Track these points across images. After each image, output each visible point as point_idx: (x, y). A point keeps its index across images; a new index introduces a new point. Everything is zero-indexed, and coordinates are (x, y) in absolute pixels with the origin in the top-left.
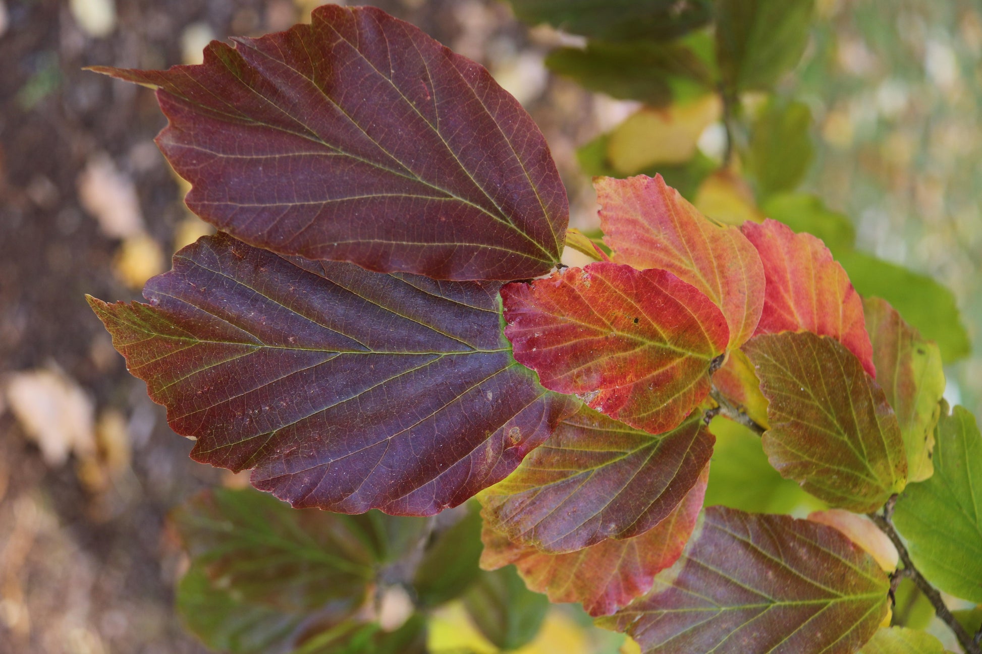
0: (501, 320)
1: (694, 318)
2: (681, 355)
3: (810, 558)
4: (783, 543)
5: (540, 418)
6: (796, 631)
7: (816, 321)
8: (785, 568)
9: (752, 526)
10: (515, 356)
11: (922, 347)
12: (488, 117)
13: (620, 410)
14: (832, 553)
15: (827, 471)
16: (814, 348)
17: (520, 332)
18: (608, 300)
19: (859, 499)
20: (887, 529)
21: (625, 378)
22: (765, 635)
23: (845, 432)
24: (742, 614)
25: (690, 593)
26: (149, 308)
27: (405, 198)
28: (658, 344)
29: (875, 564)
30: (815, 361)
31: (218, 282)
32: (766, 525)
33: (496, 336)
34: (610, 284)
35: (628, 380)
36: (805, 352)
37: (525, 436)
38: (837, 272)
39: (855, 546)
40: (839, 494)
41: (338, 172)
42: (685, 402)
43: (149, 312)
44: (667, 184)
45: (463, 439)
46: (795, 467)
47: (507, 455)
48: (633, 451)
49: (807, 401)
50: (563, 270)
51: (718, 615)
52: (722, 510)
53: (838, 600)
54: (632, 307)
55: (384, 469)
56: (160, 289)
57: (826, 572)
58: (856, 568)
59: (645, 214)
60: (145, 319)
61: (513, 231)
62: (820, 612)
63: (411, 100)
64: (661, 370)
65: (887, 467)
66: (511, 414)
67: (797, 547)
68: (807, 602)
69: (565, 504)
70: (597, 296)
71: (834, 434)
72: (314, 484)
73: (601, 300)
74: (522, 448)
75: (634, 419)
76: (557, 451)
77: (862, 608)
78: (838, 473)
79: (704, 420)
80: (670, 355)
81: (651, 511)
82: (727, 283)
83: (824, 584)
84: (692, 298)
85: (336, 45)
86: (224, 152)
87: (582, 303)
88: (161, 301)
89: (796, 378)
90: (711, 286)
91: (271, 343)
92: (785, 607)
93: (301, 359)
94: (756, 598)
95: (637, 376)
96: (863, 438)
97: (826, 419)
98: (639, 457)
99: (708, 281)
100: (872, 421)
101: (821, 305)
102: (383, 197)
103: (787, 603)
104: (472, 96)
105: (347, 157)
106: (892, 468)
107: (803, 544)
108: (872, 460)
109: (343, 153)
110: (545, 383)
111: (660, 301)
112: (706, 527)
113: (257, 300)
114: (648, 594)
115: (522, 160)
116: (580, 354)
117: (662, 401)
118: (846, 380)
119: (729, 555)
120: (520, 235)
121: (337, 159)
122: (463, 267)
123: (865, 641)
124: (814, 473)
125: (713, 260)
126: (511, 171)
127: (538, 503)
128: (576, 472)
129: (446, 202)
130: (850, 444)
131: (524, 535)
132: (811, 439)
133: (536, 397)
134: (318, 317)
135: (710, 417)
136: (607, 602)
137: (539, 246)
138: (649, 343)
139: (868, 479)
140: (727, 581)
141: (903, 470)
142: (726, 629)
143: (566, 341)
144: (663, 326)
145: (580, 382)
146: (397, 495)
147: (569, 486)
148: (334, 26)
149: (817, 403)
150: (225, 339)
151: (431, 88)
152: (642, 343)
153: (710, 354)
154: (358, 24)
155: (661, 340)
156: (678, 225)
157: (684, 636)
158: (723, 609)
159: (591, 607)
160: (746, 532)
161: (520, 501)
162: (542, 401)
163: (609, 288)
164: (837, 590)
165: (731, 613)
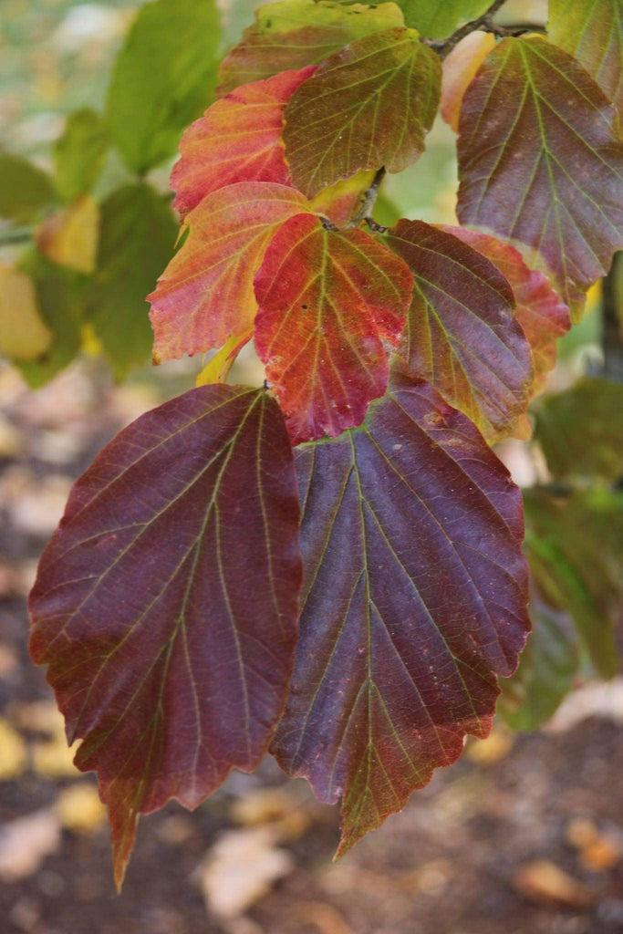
0: (321, 442)
1: (294, 250)
2: (329, 260)
3: (496, 117)
4: (484, 146)
5: (413, 395)
6: (569, 125)
7: (269, 129)
8: (509, 142)
9: (473, 176)
10: (358, 425)
11: (264, 23)
12: (126, 474)
13: (396, 316)
14: (488, 97)
15: (413, 106)
16: (297, 129)
17: (333, 423)
18: (291, 337)
19: (430, 73)
20: (451, 44)
21: (363, 314)
22: (577, 156)
23: (373, 92)
24: (559, 181)
25: (544, 232)
26: (346, 797)
27: (222, 550)
28: (323, 284)
29: (493, 52)
30: (311, 127)
31: (311, 731)
32: (470, 164)
33: (338, 446)
34: (275, 337)
35: (364, 311)
36: (303, 137)
37: (432, 408)
38: (215, 112)
39: (478, 74)
40: (430, 94)
41: (203, 620)
42: (375, 253)
43: (349, 796)
44: (155, 289)
45: (443, 469)
46: (416, 139)
47: (452, 424)
48: (426, 300)
49: (352, 132)
50: (269, 385)
51: (562, 204)
52: (462, 207)
53: (533, 87)
54: (293, 313)
55: (482, 545)
56: (326, 787)
57: (507, 101)
58: (499, 71)
59: (189, 308)
60: (355, 799)
61: (240, 439)
62: (548, 104)
63: (116, 554)
64: (348, 279)
65: (399, 49)
66: (412, 424)
67: (487, 131)
68: (540, 117)
69: (485, 361)
70: (288, 349)
71: (378, 103)
72: (506, 612)
73: (292, 344)
74: (444, 410)
75: (403, 301)
76: (436, 375)
77: (537, 63)
78: (413, 95)
79: (382, 232)
80: (331, 270)
81: (485, 277)
82: (248, 221)
83: (520, 101)
84: (276, 253)
85: (70, 636)
86: (195, 739)
87: (298, 364)
88: (338, 785)
89: (330, 144)
90: (253, 236)
91: (367, 670)
92: (547, 138)
93: (379, 638)
94: (541, 167)
95: (359, 302)
96: (376, 74)
97: (365, 112)
98: (431, 294)
99: (249, 240)
100: (358, 66)
101: (251, 126)
102: (224, 572)
103: (543, 137)
104: (106, 492)
105: (186, 613)
106: (400, 43)
107: (483, 126)
108: (394, 63)
109: (182, 617)
110: (382, 393)
111: (284, 285)
112: (479, 223)
113: (326, 689)
114: (547, 275)
115: (166, 436)
116: (346, 360)
117: (380, 275)
118: (325, 94)
119: (503, 197)
120: (242, 431)
121: (190, 622)
122: (283, 485)
123: (570, 58)
124: (417, 120)
125: (226, 236)
126: (179, 446)
127: (487, 389)
128: (453, 354)
129: (220, 508)
130: (383, 86)
131: (519, 400)
132: (387, 124)
133: (393, 401)
134: (337, 626)
135: (378, 227)
136: (557, 315)
137: (249, 411)
138: (324, 293)
139: (412, 66)
140: (529, 197)
141: (399, 32)
142: (575, 195)
143: (335, 376)
144: (305, 280)
145: (375, 358)
146: (505, 531)
147: (467, 360)
148: (50, 640)
149: (351, 121)
150: (366, 718)
151: (105, 535)
152: (325, 300)
153: (322, 231)
154: (47, 616)
155: (318, 281)
156: (196, 275)
157: (586, 235)
158: (556, 199)
159: (562, 330)
160: (478, 183)
161: (487, 407)
162: (396, 394)
163: (279, 336)
164: (523, 88)
165: (559, 191)
